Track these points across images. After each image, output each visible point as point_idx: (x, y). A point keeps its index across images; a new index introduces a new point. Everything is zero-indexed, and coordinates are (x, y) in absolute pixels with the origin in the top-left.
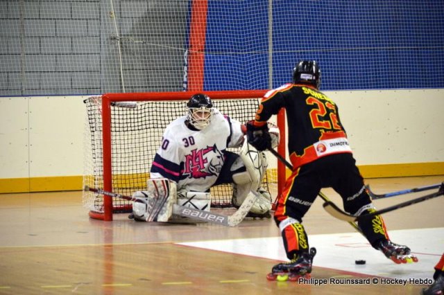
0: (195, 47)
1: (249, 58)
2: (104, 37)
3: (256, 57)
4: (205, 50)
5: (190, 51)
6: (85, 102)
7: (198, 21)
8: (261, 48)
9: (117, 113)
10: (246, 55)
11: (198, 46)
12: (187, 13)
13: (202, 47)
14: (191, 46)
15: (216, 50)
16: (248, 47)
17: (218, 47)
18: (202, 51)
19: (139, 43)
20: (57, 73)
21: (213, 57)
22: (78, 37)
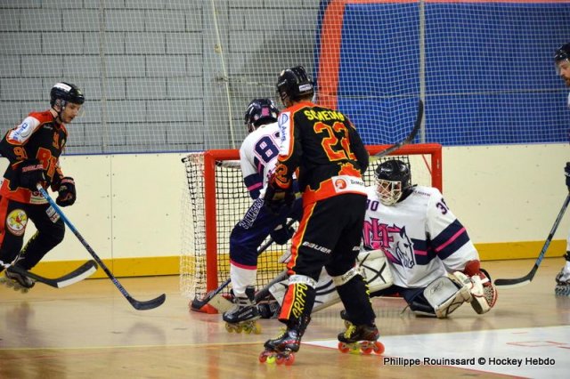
0: (325, 89)
1: (396, 103)
2: (208, 78)
3: (404, 102)
4: (339, 94)
5: (320, 95)
6: (183, 161)
7: (329, 56)
8: (411, 90)
9: (224, 174)
10: (391, 99)
11: (329, 89)
12: (315, 46)
13: (334, 89)
14: (320, 88)
15: (352, 94)
16: (393, 89)
17: (355, 89)
18: (335, 94)
19: (253, 85)
20: (148, 125)
21: (349, 103)
22: (175, 77)
